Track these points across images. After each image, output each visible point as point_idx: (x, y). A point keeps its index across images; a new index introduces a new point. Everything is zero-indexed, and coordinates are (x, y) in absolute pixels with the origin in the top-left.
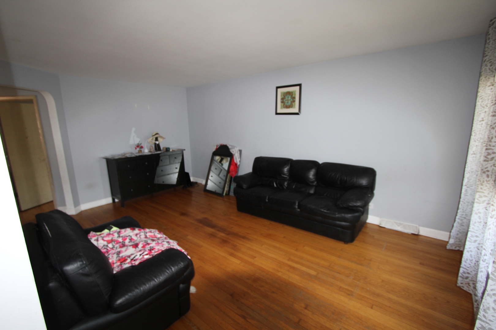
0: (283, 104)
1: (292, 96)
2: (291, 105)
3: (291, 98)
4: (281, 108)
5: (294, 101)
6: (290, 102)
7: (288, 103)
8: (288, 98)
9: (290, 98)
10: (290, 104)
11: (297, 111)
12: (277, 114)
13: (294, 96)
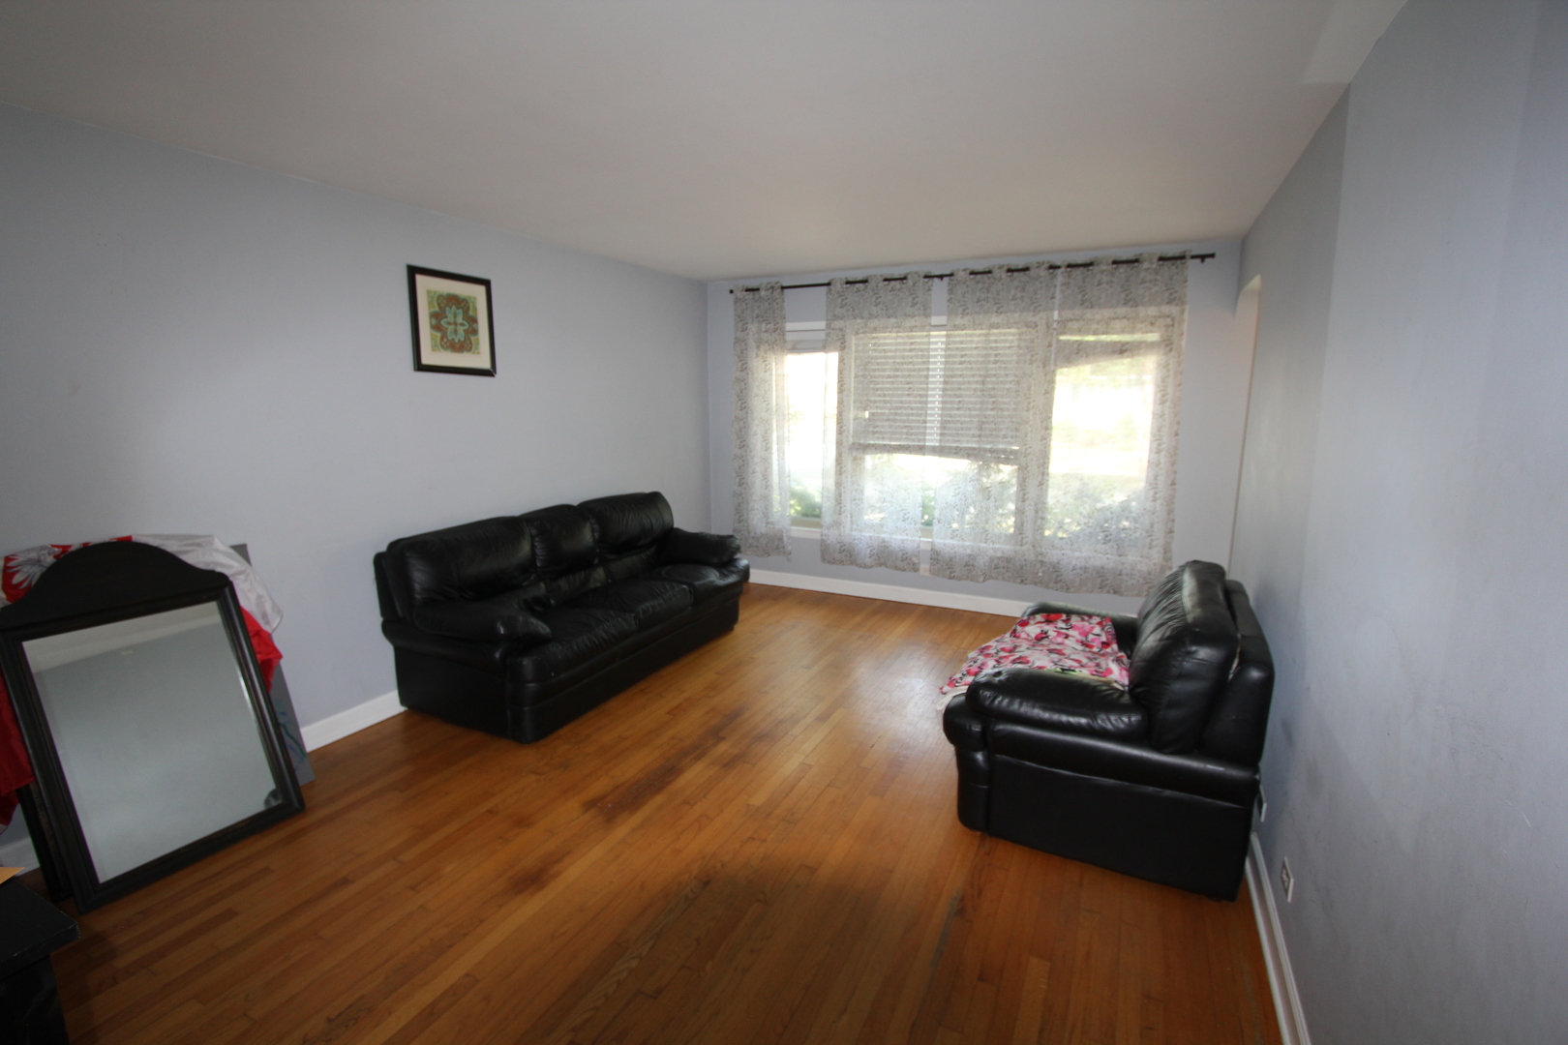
0: (439, 335)
1: (466, 311)
2: (465, 341)
3: (463, 319)
4: (434, 348)
5: (475, 332)
6: (461, 330)
7: (456, 332)
8: (455, 316)
9: (460, 320)
10: (462, 339)
11: (486, 365)
12: (420, 367)
13: (471, 313)
